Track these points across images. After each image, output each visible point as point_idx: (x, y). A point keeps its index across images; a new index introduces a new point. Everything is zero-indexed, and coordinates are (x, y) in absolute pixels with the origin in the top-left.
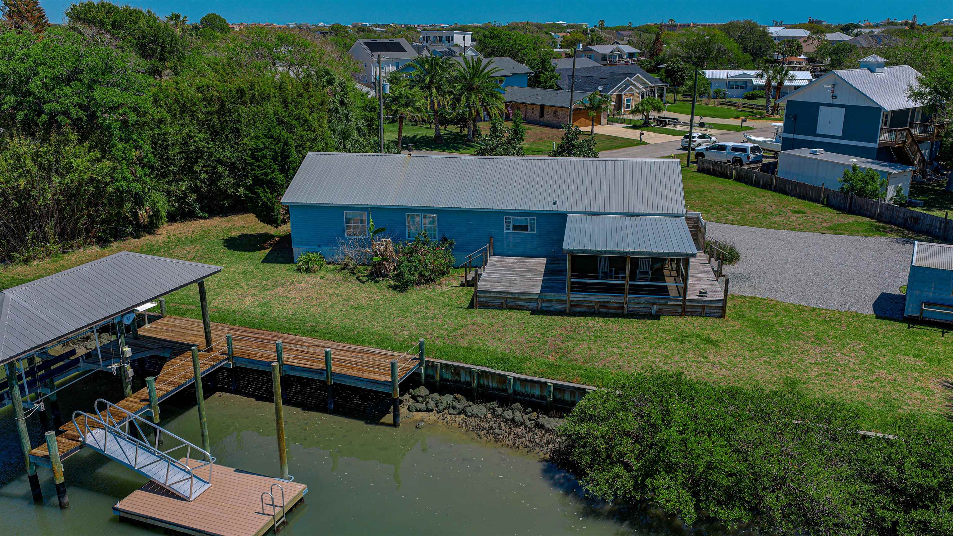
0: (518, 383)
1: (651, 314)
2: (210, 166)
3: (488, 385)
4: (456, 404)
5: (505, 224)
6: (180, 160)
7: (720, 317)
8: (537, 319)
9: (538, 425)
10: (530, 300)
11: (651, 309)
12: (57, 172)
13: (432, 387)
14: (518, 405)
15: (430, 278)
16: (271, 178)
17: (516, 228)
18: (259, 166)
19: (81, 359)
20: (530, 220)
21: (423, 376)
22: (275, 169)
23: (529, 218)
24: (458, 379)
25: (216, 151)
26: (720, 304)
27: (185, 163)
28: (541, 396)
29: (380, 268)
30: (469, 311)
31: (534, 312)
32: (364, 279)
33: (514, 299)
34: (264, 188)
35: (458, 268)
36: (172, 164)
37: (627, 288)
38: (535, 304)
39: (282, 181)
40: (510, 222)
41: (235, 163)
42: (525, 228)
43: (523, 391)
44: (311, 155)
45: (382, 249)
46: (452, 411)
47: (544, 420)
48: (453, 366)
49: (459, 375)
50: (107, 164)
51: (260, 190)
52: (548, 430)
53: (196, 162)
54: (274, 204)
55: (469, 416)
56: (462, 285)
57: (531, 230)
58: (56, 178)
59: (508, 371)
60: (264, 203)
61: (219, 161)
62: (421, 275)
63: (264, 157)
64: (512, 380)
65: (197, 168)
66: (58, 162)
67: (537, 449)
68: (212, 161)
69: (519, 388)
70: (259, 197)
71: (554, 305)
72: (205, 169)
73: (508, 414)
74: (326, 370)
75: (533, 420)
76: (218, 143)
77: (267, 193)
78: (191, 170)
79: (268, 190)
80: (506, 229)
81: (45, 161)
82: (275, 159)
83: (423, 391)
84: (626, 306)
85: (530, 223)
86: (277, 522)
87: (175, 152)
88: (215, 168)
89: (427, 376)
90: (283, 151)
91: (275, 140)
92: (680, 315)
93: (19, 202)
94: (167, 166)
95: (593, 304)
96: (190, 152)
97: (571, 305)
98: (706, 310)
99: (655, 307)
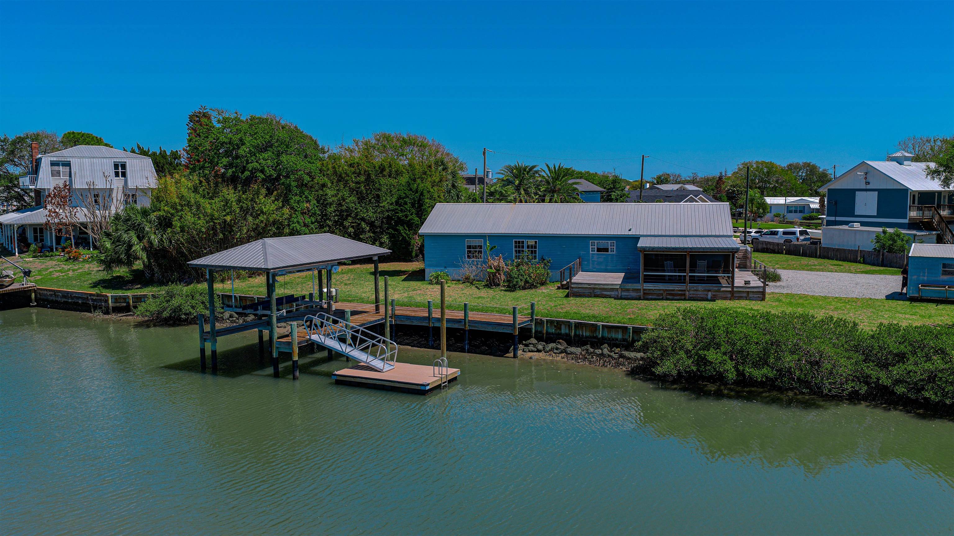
0: (606, 330)
1: (707, 299)
2: (355, 222)
3: (583, 335)
4: (559, 346)
5: (591, 247)
6: (334, 216)
7: (762, 300)
8: (619, 302)
9: (622, 356)
10: (612, 290)
11: (707, 295)
12: (251, 215)
13: (539, 338)
14: (606, 345)
15: (533, 285)
16: (410, 219)
17: (599, 250)
18: (401, 210)
19: (300, 298)
20: (611, 243)
21: (534, 331)
22: (413, 212)
23: (609, 242)
24: (560, 332)
25: (361, 210)
26: (761, 290)
27: (339, 219)
28: (623, 339)
29: (493, 279)
30: (565, 299)
31: (615, 299)
32: (480, 287)
33: (600, 289)
34: (404, 227)
35: (553, 282)
36: (328, 219)
37: (688, 278)
38: (616, 293)
39: (418, 221)
40: (594, 245)
41: (375, 222)
42: (606, 250)
43: (609, 336)
44: (439, 206)
45: (496, 264)
46: (555, 351)
47: (626, 353)
48: (556, 320)
49: (560, 329)
50: (286, 211)
51: (400, 228)
52: (629, 358)
53: (346, 219)
54: (411, 239)
55: (569, 354)
56: (559, 288)
57: (611, 251)
58: (250, 219)
59: (598, 321)
60: (404, 238)
61: (363, 219)
62: (526, 282)
63: (406, 203)
64: (601, 327)
65: (346, 223)
66: (253, 208)
67: (621, 367)
68: (358, 219)
69: (606, 335)
70: (400, 233)
71: (631, 294)
72: (352, 224)
73: (599, 351)
74: (465, 319)
75: (617, 353)
76: (363, 205)
77: (406, 230)
78: (342, 224)
79: (407, 228)
80: (592, 251)
81: (245, 205)
82: (413, 205)
83: (533, 341)
84: (687, 293)
85: (611, 246)
86: (443, 383)
87: (332, 209)
88: (359, 224)
89: (536, 331)
90: (420, 200)
91: (413, 192)
92: (730, 299)
93: (224, 234)
94: (325, 220)
95: (662, 292)
96: (342, 211)
97: (644, 293)
98: (751, 295)
99: (710, 293)
